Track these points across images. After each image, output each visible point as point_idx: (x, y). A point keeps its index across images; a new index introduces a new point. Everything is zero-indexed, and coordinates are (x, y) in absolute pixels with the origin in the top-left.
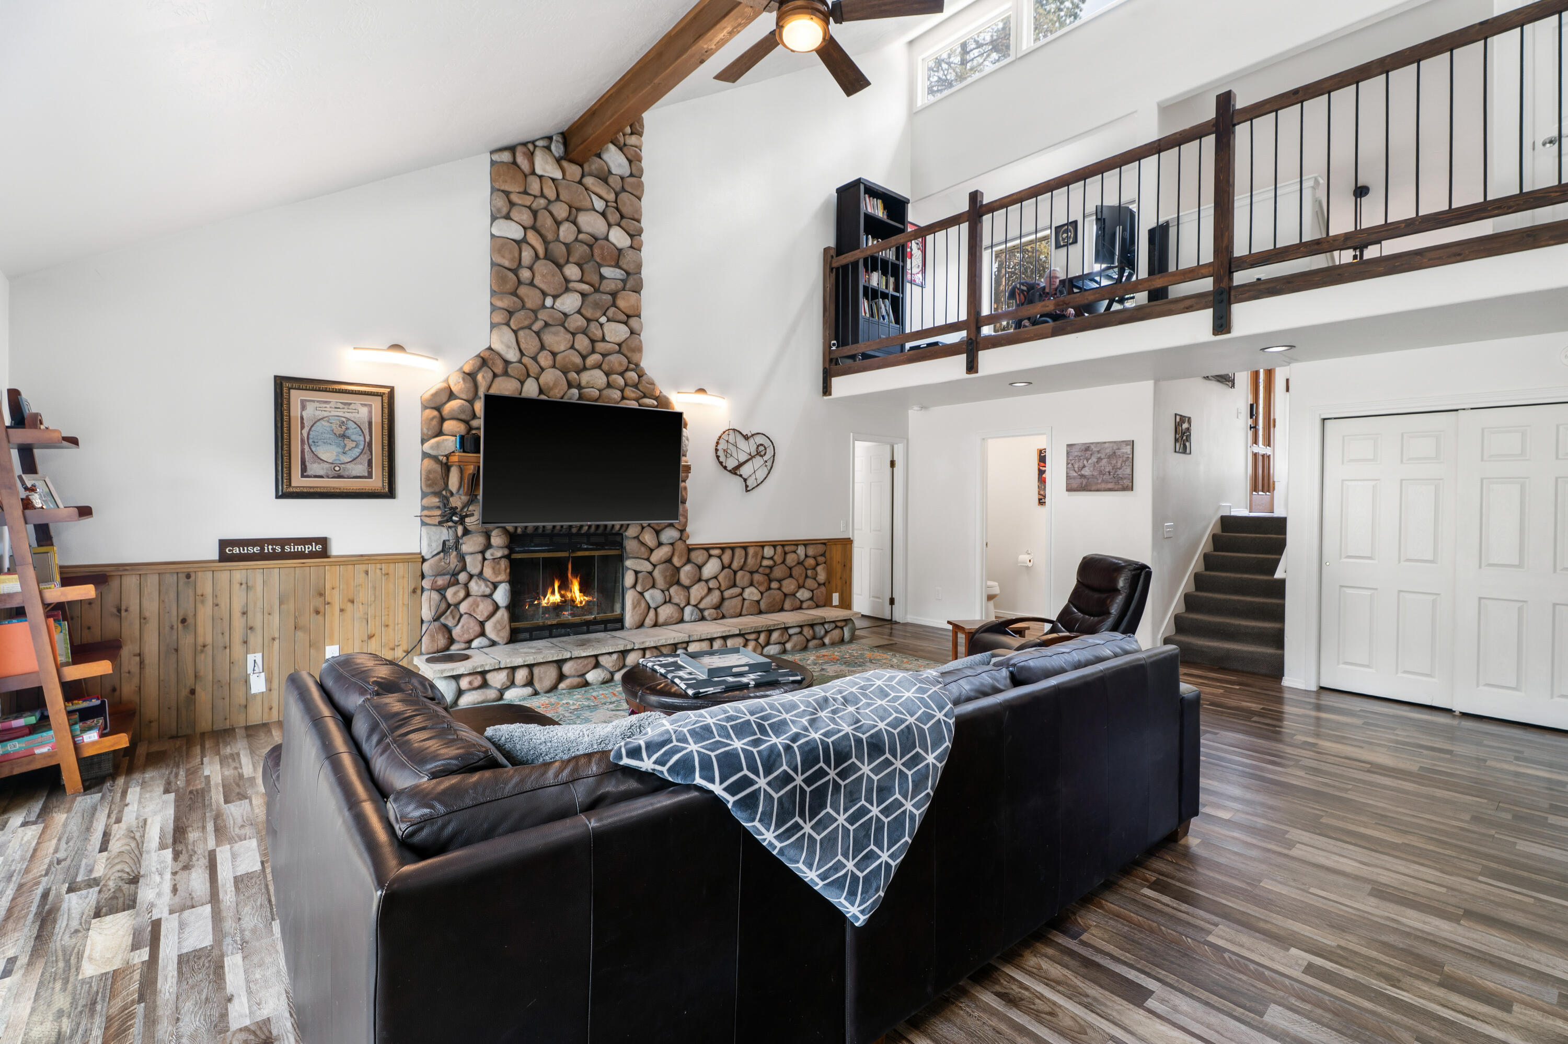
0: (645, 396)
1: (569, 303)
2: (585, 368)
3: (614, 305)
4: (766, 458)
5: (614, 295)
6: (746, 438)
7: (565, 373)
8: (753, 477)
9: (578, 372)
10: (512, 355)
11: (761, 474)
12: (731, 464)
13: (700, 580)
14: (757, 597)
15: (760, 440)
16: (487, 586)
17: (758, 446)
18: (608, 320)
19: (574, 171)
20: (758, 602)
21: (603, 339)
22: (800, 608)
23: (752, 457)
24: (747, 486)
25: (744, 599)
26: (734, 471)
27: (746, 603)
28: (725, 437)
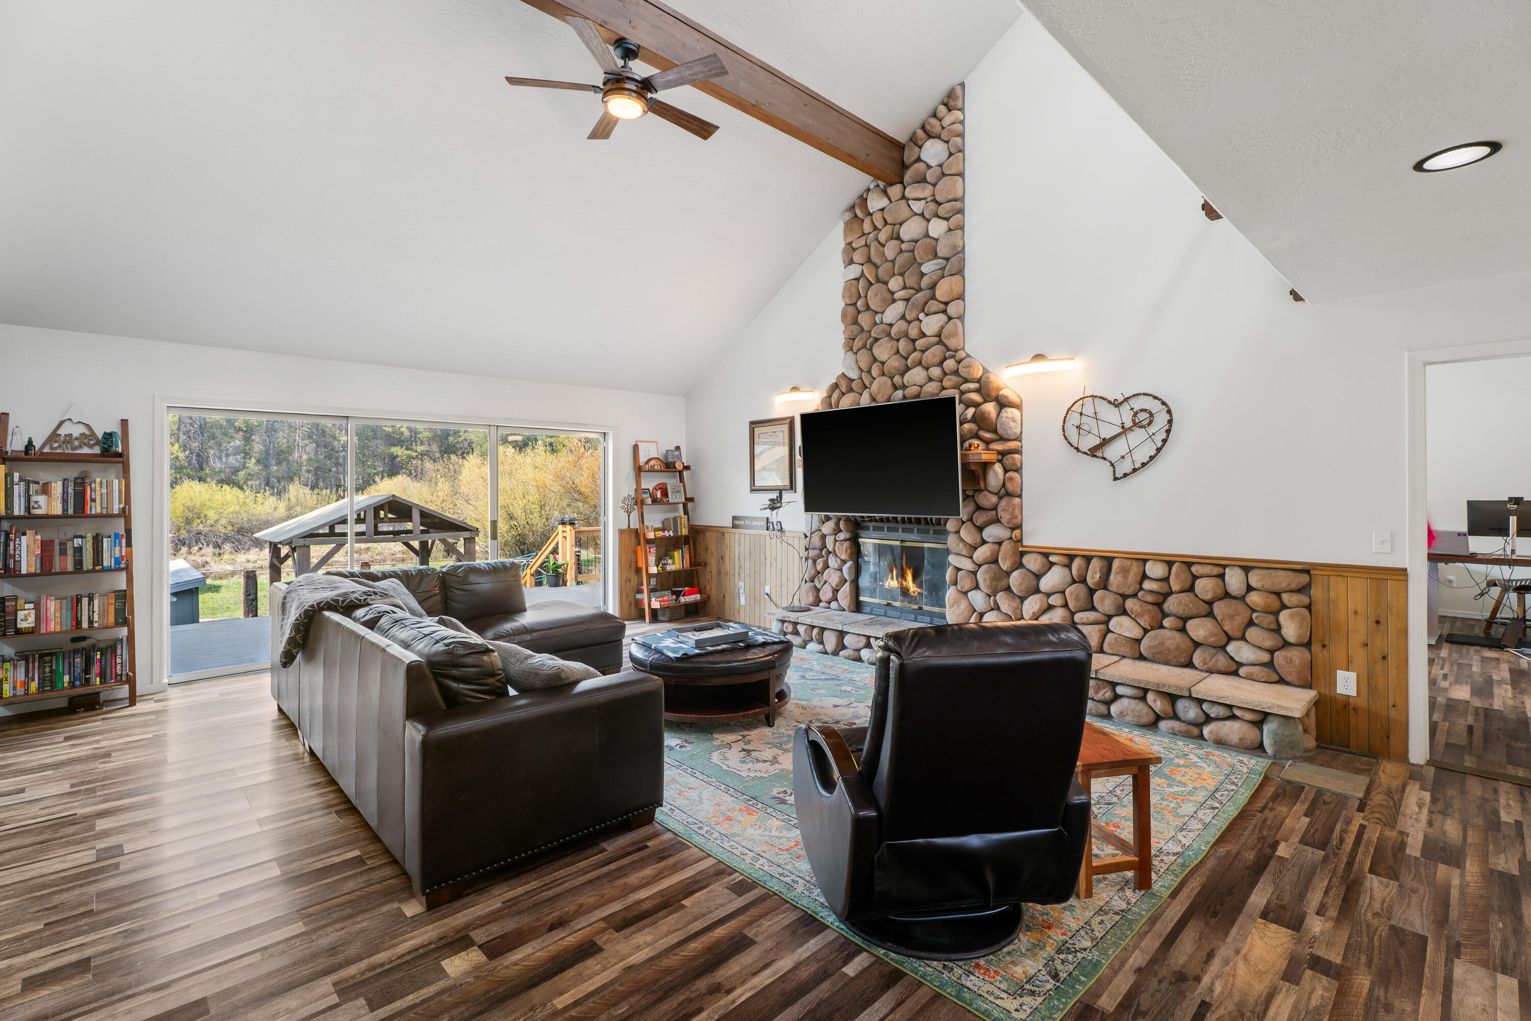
0: (966, 381)
1: (892, 314)
2: (908, 369)
3: (933, 297)
4: (1152, 429)
5: (933, 287)
6: (1116, 404)
7: (892, 378)
8: (1128, 460)
9: (902, 375)
10: (853, 375)
11: (1141, 456)
12: (1090, 442)
13: (1037, 591)
14: (1136, 633)
15: (1138, 404)
16: (836, 561)
17: (1136, 414)
18: (927, 315)
19: (895, 191)
20: (1138, 641)
21: (923, 335)
22: (1235, 673)
23: (1125, 430)
24: (1114, 474)
25: (1109, 631)
26: (1093, 452)
27: (1110, 636)
28: (1077, 408)
